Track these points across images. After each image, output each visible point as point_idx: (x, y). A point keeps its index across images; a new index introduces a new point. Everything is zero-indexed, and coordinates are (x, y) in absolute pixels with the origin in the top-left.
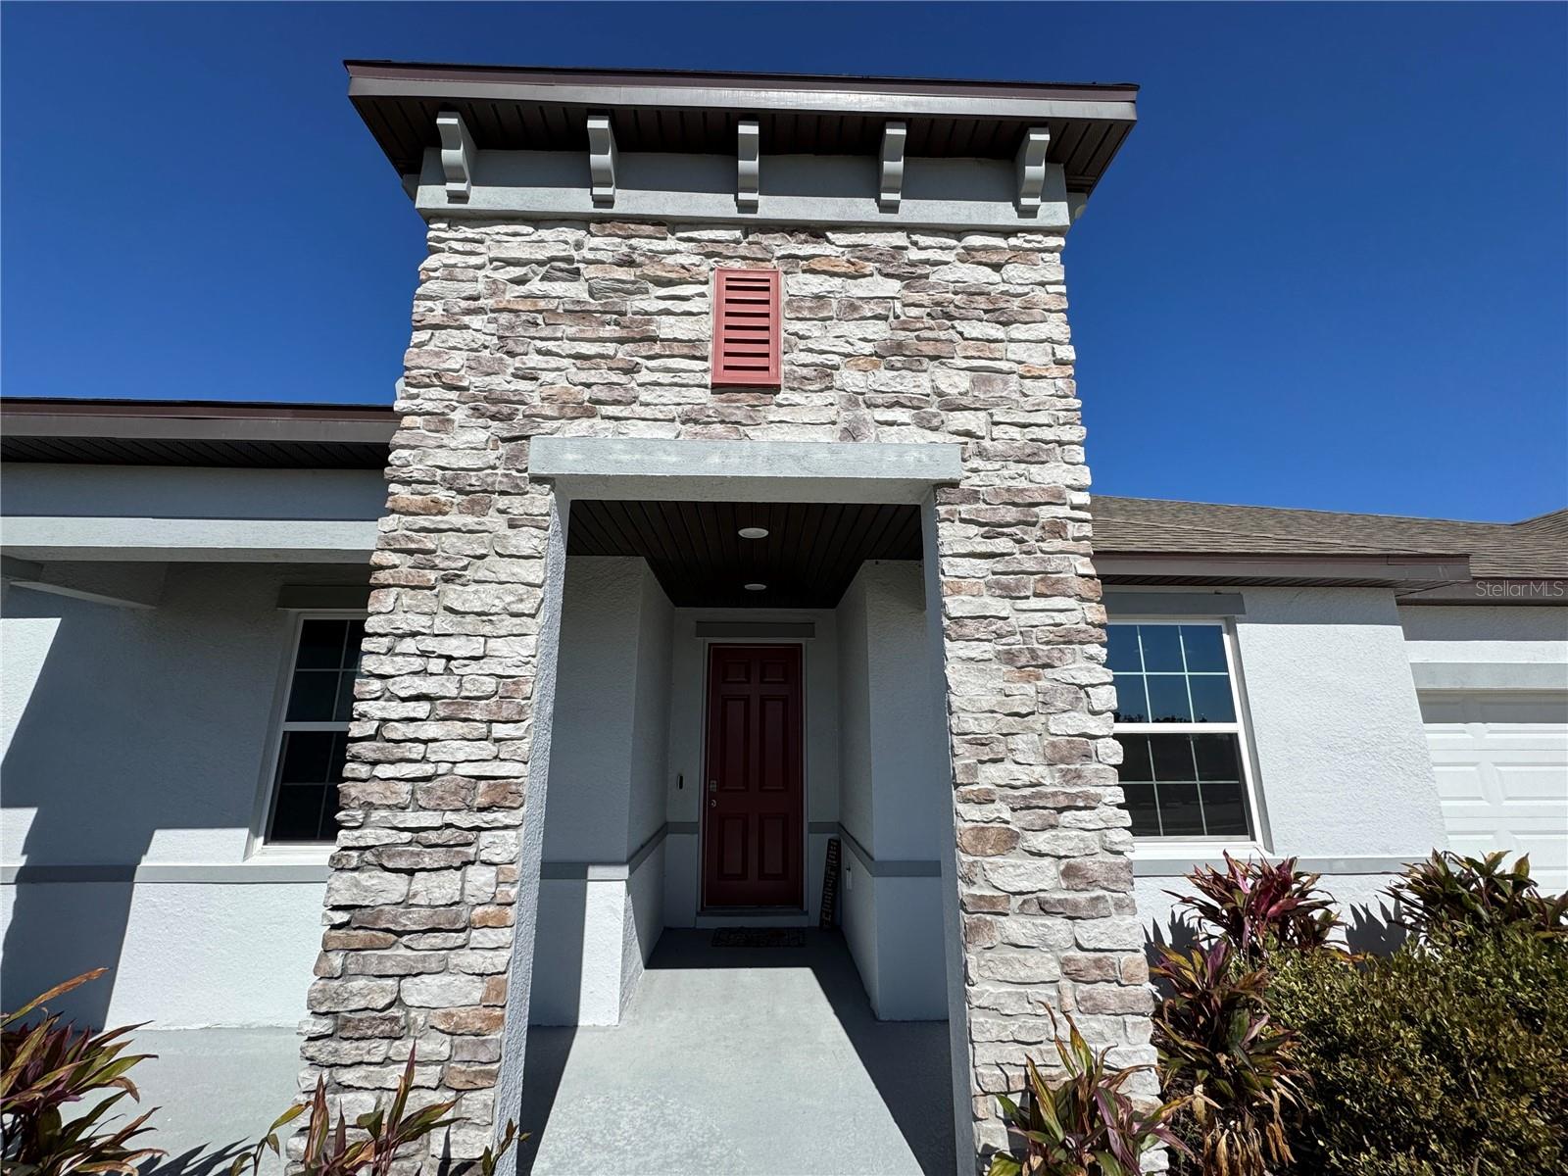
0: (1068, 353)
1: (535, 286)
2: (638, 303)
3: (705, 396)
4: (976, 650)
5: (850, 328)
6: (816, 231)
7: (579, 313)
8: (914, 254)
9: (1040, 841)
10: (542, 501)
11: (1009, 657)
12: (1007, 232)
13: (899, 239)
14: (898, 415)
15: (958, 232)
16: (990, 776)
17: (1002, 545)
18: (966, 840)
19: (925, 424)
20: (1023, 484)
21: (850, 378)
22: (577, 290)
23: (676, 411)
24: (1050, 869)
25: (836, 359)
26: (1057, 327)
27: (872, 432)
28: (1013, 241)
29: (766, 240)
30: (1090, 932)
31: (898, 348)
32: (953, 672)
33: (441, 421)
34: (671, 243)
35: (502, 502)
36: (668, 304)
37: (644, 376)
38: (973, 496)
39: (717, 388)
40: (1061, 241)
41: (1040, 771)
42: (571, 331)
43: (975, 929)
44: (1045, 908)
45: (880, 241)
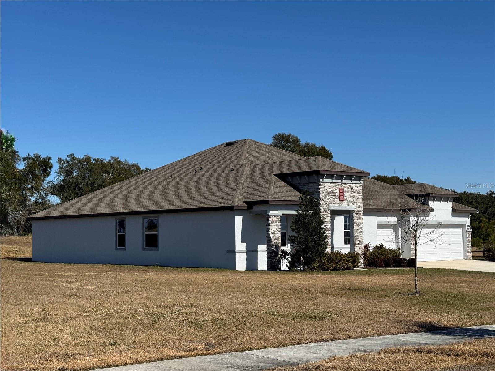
0: (362, 197)
1: (328, 190)
2: (335, 191)
3: (339, 202)
4: (356, 224)
5: (348, 194)
6: (346, 183)
7: (331, 193)
8: (352, 186)
9: (358, 239)
10: (329, 212)
11: (357, 225)
12: (359, 184)
13: (351, 184)
14: (351, 203)
15: (355, 184)
16: (356, 234)
17: (357, 215)
18: (355, 239)
19: (353, 204)
20: (358, 210)
21: (348, 199)
22: (330, 190)
23: (337, 203)
24: (359, 241)
25: (347, 197)
26: (361, 194)
27: (350, 205)
28: (359, 185)
29: (343, 184)
30: (361, 246)
31: (351, 196)
32: (354, 226)
33: (323, 204)
34: (336, 185)
35: (327, 212)
36: (337, 192)
37: (335, 199)
38: (356, 211)
39: (340, 200)
40: (362, 185)
41: (358, 234)
42: (330, 195)
43: (355, 246)
44: (359, 244)
45: (350, 184)
